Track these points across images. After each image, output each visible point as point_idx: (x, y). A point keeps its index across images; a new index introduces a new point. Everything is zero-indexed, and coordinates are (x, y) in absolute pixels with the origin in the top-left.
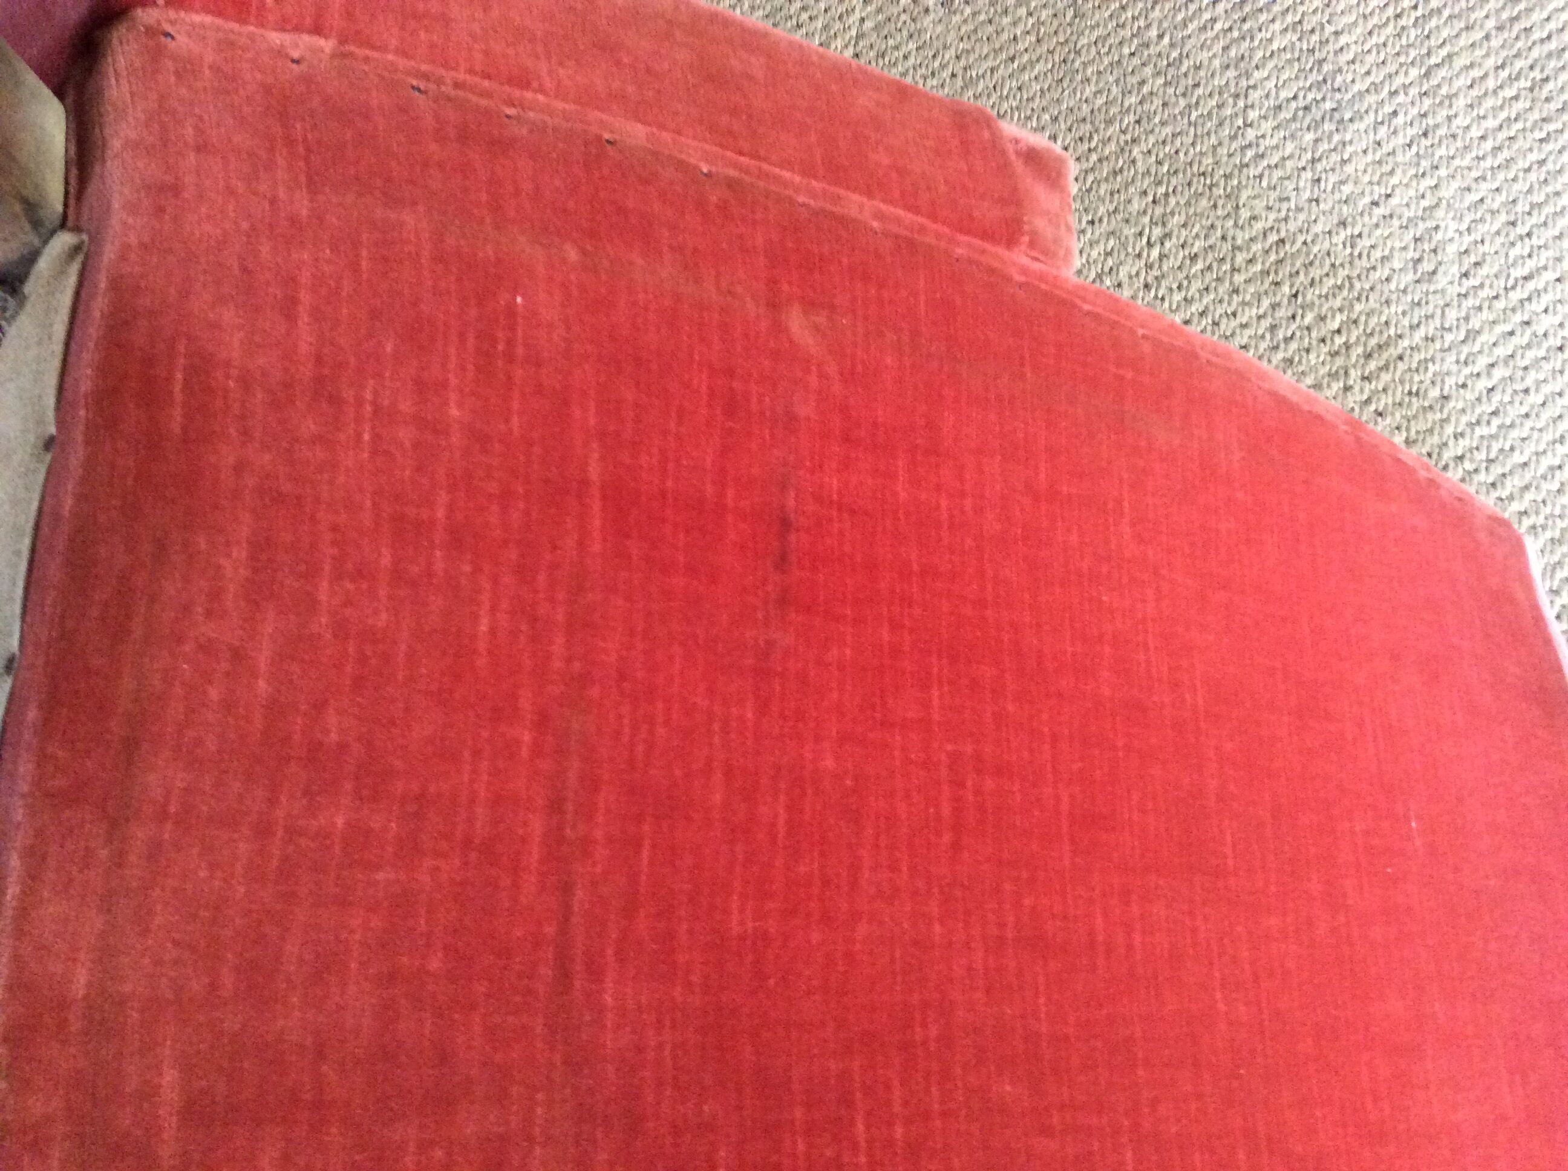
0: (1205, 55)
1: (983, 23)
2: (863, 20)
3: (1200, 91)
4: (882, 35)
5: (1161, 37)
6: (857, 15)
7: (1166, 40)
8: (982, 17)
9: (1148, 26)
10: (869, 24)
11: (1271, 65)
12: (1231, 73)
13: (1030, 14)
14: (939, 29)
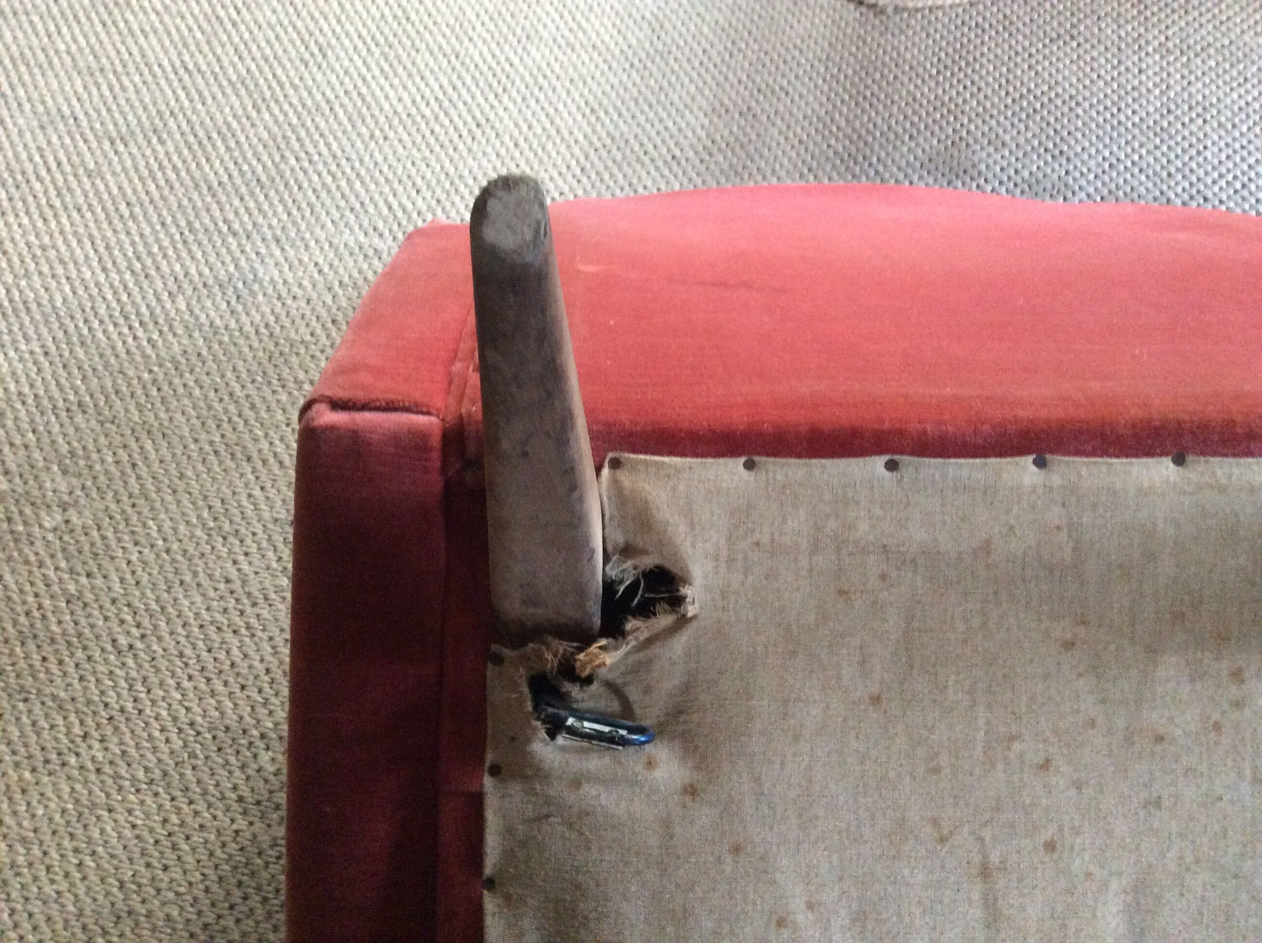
0: (176, 347)
1: (94, 483)
2: (57, 569)
3: (204, 353)
4: (76, 554)
5: (151, 371)
6: (51, 574)
7: (156, 369)
8: (89, 483)
9: (139, 378)
10: (63, 564)
11: (197, 311)
12: (196, 334)
13: (99, 451)
14: (87, 513)
